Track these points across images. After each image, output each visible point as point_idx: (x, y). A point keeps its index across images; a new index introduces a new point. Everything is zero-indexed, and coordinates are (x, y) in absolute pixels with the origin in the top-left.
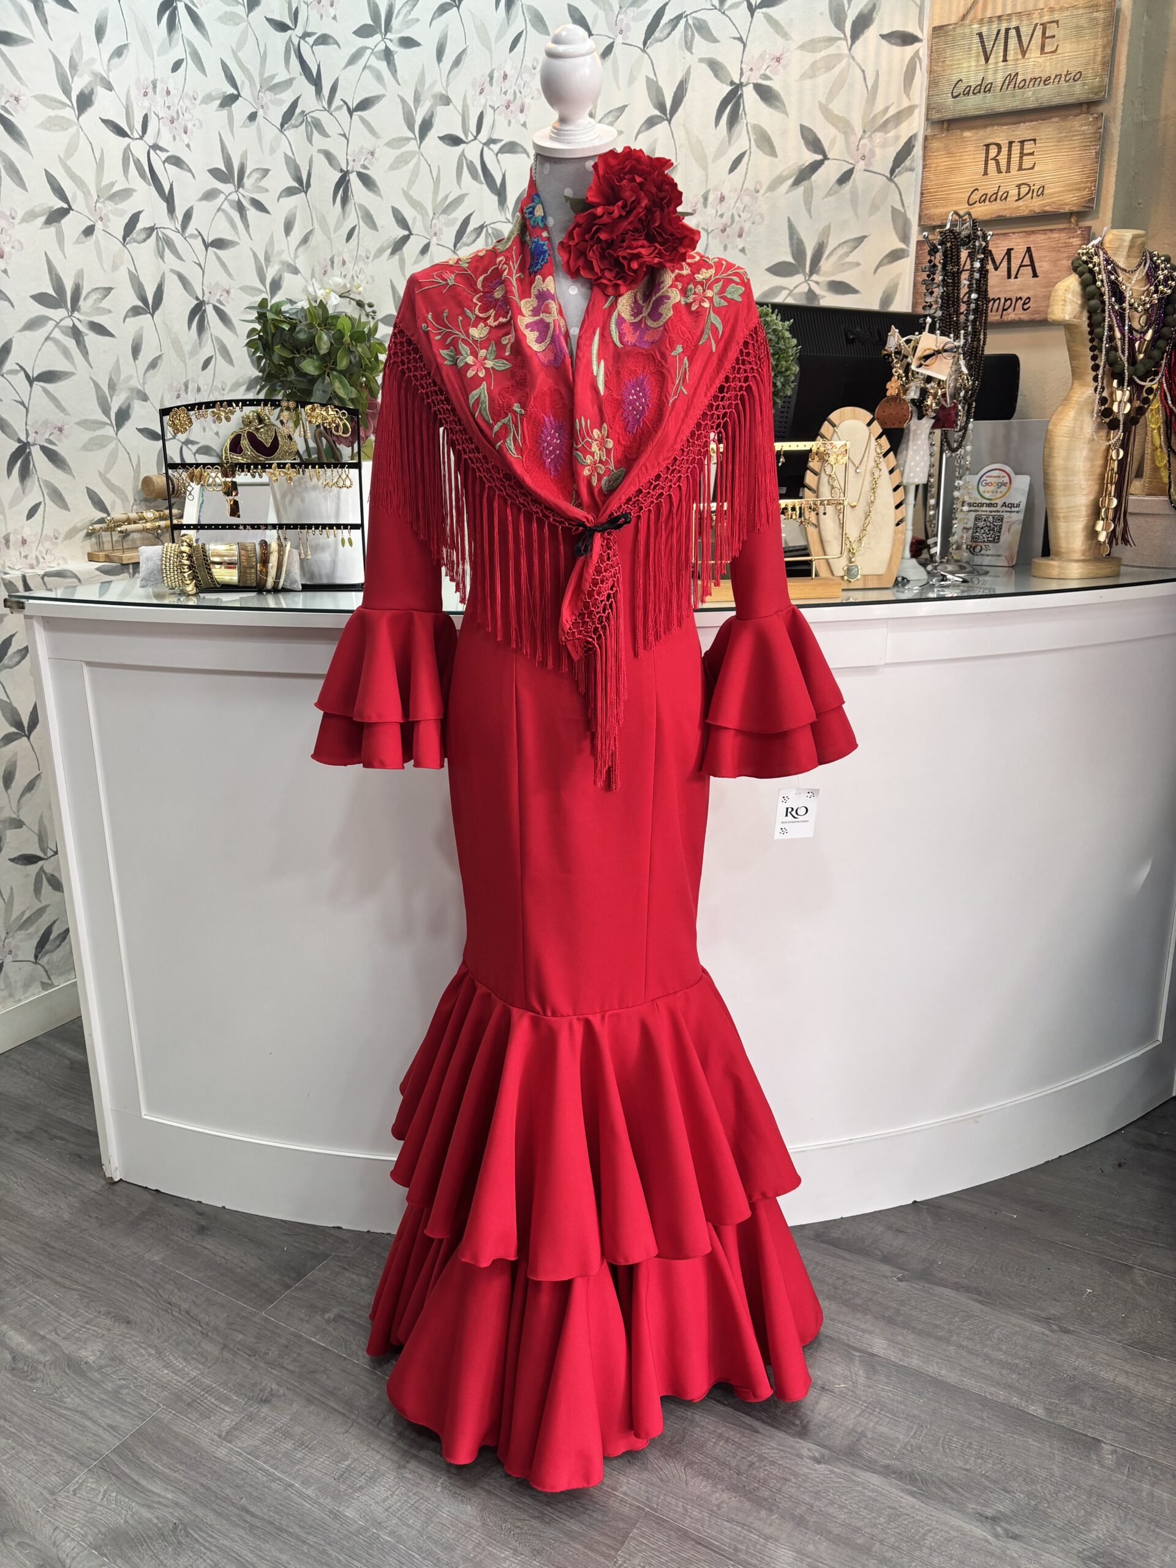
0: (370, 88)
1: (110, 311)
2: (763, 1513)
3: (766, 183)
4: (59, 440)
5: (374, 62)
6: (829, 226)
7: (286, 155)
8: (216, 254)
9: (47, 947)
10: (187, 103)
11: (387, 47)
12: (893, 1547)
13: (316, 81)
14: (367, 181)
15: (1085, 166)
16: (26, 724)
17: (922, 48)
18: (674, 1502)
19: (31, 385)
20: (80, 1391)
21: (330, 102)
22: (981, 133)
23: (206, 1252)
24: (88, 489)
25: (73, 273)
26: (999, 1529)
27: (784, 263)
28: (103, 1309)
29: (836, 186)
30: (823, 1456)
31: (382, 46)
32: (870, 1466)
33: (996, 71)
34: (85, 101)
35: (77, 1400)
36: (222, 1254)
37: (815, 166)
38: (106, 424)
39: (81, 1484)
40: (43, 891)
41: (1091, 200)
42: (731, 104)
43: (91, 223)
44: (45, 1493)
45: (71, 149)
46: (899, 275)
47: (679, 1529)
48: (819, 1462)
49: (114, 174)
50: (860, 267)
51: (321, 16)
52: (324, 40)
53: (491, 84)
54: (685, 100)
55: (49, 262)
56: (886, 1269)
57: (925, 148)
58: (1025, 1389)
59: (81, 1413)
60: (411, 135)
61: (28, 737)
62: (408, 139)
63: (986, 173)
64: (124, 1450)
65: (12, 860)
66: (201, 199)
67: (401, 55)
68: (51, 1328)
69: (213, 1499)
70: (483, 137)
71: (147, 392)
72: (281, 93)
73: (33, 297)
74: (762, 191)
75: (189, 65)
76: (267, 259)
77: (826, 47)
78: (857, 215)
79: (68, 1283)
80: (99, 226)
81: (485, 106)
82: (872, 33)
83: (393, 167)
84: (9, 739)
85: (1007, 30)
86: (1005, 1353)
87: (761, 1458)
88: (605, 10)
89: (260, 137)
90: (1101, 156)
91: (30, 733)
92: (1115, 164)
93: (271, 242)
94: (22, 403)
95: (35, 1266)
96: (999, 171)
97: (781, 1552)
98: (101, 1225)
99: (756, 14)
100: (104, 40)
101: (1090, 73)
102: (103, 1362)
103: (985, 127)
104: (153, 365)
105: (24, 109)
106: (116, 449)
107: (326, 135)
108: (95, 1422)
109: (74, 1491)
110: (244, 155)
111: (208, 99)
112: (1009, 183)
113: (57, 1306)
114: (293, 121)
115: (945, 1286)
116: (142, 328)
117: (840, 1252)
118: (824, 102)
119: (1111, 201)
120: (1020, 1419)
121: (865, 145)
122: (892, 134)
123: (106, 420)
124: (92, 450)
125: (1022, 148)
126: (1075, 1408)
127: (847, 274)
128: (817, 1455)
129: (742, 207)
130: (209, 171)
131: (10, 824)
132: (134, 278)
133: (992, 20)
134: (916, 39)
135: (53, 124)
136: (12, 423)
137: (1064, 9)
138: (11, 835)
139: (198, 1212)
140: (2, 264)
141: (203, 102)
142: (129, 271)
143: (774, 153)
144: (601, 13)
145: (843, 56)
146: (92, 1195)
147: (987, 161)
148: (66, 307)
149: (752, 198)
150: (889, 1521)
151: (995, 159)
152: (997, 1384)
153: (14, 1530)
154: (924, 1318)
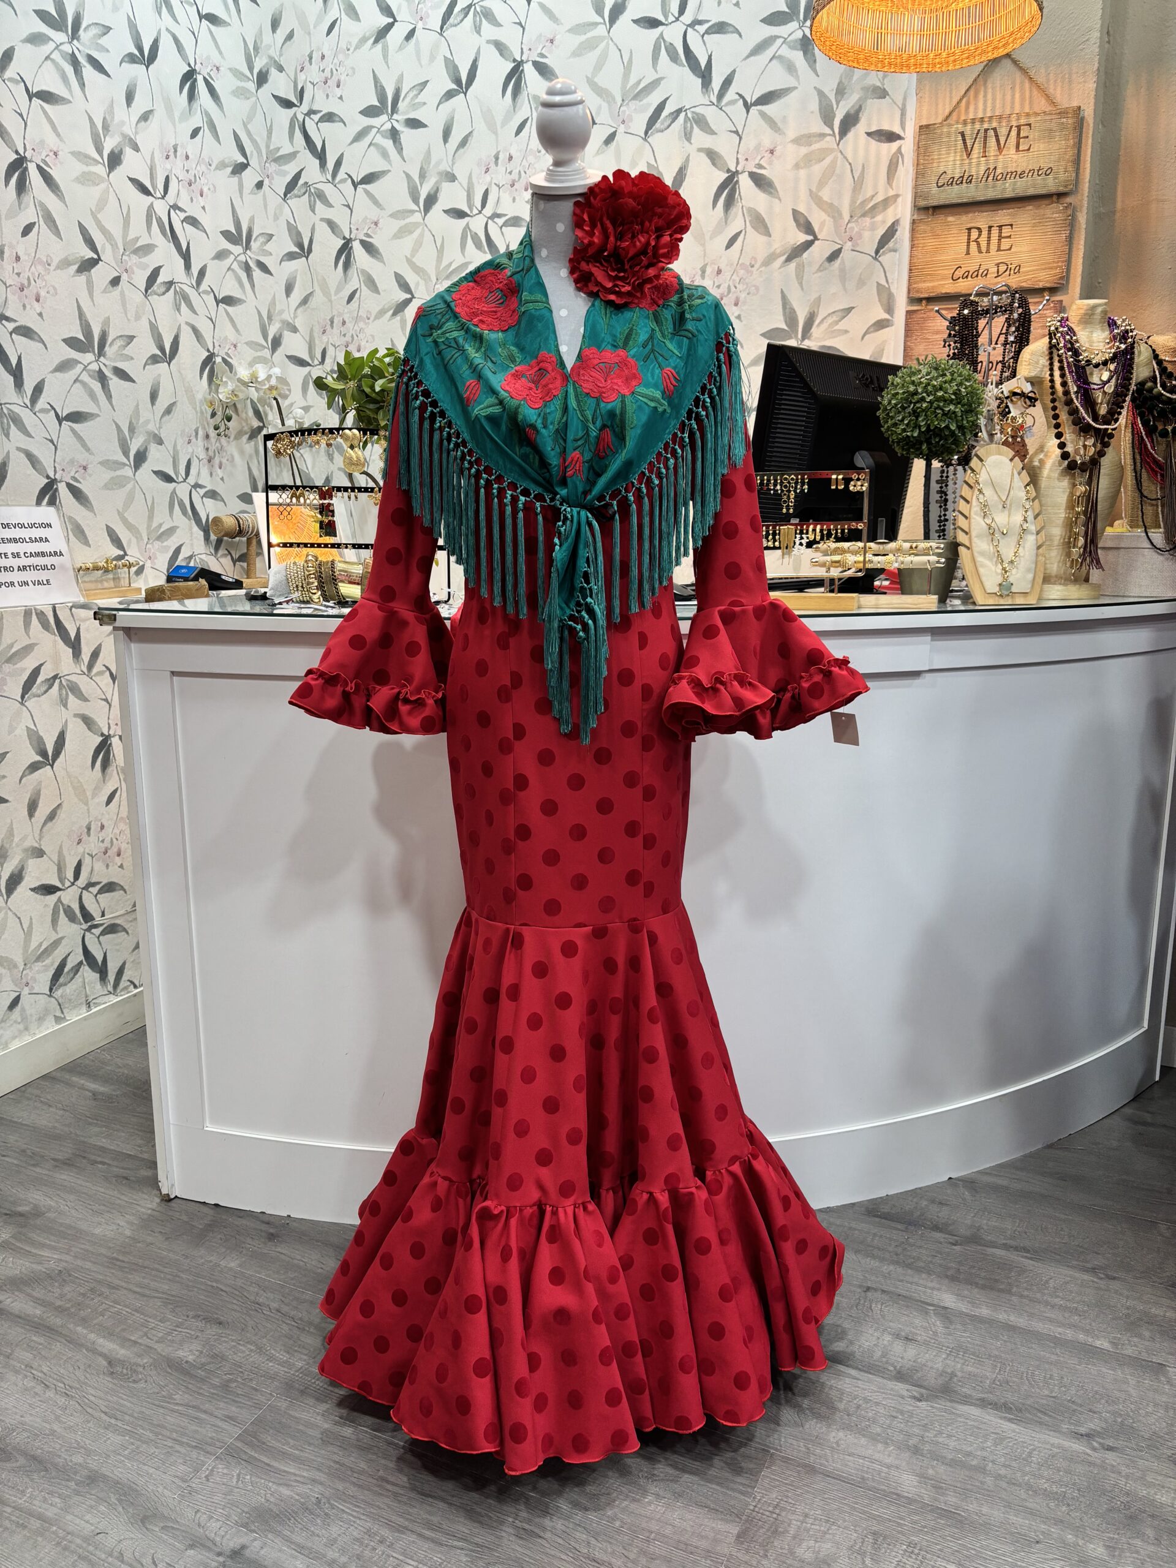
0: (375, 163)
1: (132, 358)
2: (880, 1446)
3: (761, 256)
4: (84, 479)
5: (379, 140)
6: (819, 298)
7: (288, 223)
8: (226, 310)
9: (61, 980)
10: (204, 168)
11: (393, 126)
13: (321, 156)
14: (368, 247)
15: (1056, 248)
16: (50, 754)
17: (908, 145)
18: (795, 1442)
19: (60, 425)
20: (187, 1388)
21: (334, 175)
22: (964, 218)
23: (283, 1257)
24: (108, 527)
25: (101, 320)
26: (1095, 1444)
27: (778, 330)
28: (191, 1314)
29: (827, 264)
30: (923, 1395)
31: (388, 126)
32: (966, 1400)
33: (978, 164)
34: (115, 160)
35: (187, 1396)
36: (299, 1257)
37: (808, 245)
38: (125, 465)
39: (212, 1471)
40: (60, 922)
41: (1062, 278)
42: (728, 189)
43: (117, 274)
44: (176, 1480)
45: (102, 203)
46: (885, 342)
47: (805, 1466)
48: (920, 1400)
49: (138, 227)
50: (846, 336)
51: (327, 96)
52: (329, 117)
53: (496, 164)
54: (684, 184)
55: (79, 307)
56: (938, 1235)
57: (913, 231)
58: (1087, 1327)
59: (194, 1407)
60: (415, 208)
61: (52, 766)
62: (413, 212)
63: (968, 253)
64: (248, 1437)
65: (32, 890)
66: (214, 258)
67: (407, 135)
68: (140, 1333)
69: (349, 1473)
70: (488, 211)
71: (163, 436)
72: (285, 164)
73: (64, 340)
74: (757, 266)
75: (206, 132)
76: (270, 317)
77: (816, 142)
78: (845, 289)
79: (145, 1291)
80: (124, 277)
81: (490, 184)
82: (859, 131)
83: (396, 237)
84: (34, 767)
85: (986, 130)
86: (1063, 1299)
87: (866, 1400)
88: (608, 102)
89: (265, 205)
91: (54, 762)
92: (1082, 247)
93: (273, 302)
94: (52, 441)
95: (109, 1279)
96: (980, 252)
97: (905, 1477)
98: (167, 1239)
99: (751, 111)
100: (133, 105)
101: (1062, 170)
102: (203, 1360)
103: (967, 213)
104: (168, 411)
105: (61, 163)
106: (133, 490)
107: (331, 206)
108: (211, 1414)
109: (207, 1478)
110: (252, 220)
111: (222, 165)
112: (989, 262)
113: (141, 1313)
114: (295, 191)
115: (996, 1247)
116: (159, 375)
117: (893, 1224)
118: (814, 190)
119: (1079, 280)
120: (1089, 1352)
121: (852, 228)
122: (879, 218)
123: (125, 461)
124: (112, 489)
125: (1000, 232)
126: (1135, 1339)
127: (836, 340)
128: (915, 1394)
129: (738, 280)
130: (221, 232)
131: (33, 854)
132: (154, 329)
133: (973, 121)
134: (899, 137)
135: (86, 179)
136: (42, 460)
137: (1037, 114)
138: (32, 864)
139: (263, 1222)
140: (38, 307)
141: (217, 168)
142: (150, 322)
143: (767, 233)
144: (605, 105)
145: (832, 150)
146: (149, 1212)
147: (968, 242)
148: (94, 352)
149: (748, 272)
150: (996, 1445)
151: (976, 241)
152: (1063, 1325)
153: (154, 1515)
154: (983, 1274)
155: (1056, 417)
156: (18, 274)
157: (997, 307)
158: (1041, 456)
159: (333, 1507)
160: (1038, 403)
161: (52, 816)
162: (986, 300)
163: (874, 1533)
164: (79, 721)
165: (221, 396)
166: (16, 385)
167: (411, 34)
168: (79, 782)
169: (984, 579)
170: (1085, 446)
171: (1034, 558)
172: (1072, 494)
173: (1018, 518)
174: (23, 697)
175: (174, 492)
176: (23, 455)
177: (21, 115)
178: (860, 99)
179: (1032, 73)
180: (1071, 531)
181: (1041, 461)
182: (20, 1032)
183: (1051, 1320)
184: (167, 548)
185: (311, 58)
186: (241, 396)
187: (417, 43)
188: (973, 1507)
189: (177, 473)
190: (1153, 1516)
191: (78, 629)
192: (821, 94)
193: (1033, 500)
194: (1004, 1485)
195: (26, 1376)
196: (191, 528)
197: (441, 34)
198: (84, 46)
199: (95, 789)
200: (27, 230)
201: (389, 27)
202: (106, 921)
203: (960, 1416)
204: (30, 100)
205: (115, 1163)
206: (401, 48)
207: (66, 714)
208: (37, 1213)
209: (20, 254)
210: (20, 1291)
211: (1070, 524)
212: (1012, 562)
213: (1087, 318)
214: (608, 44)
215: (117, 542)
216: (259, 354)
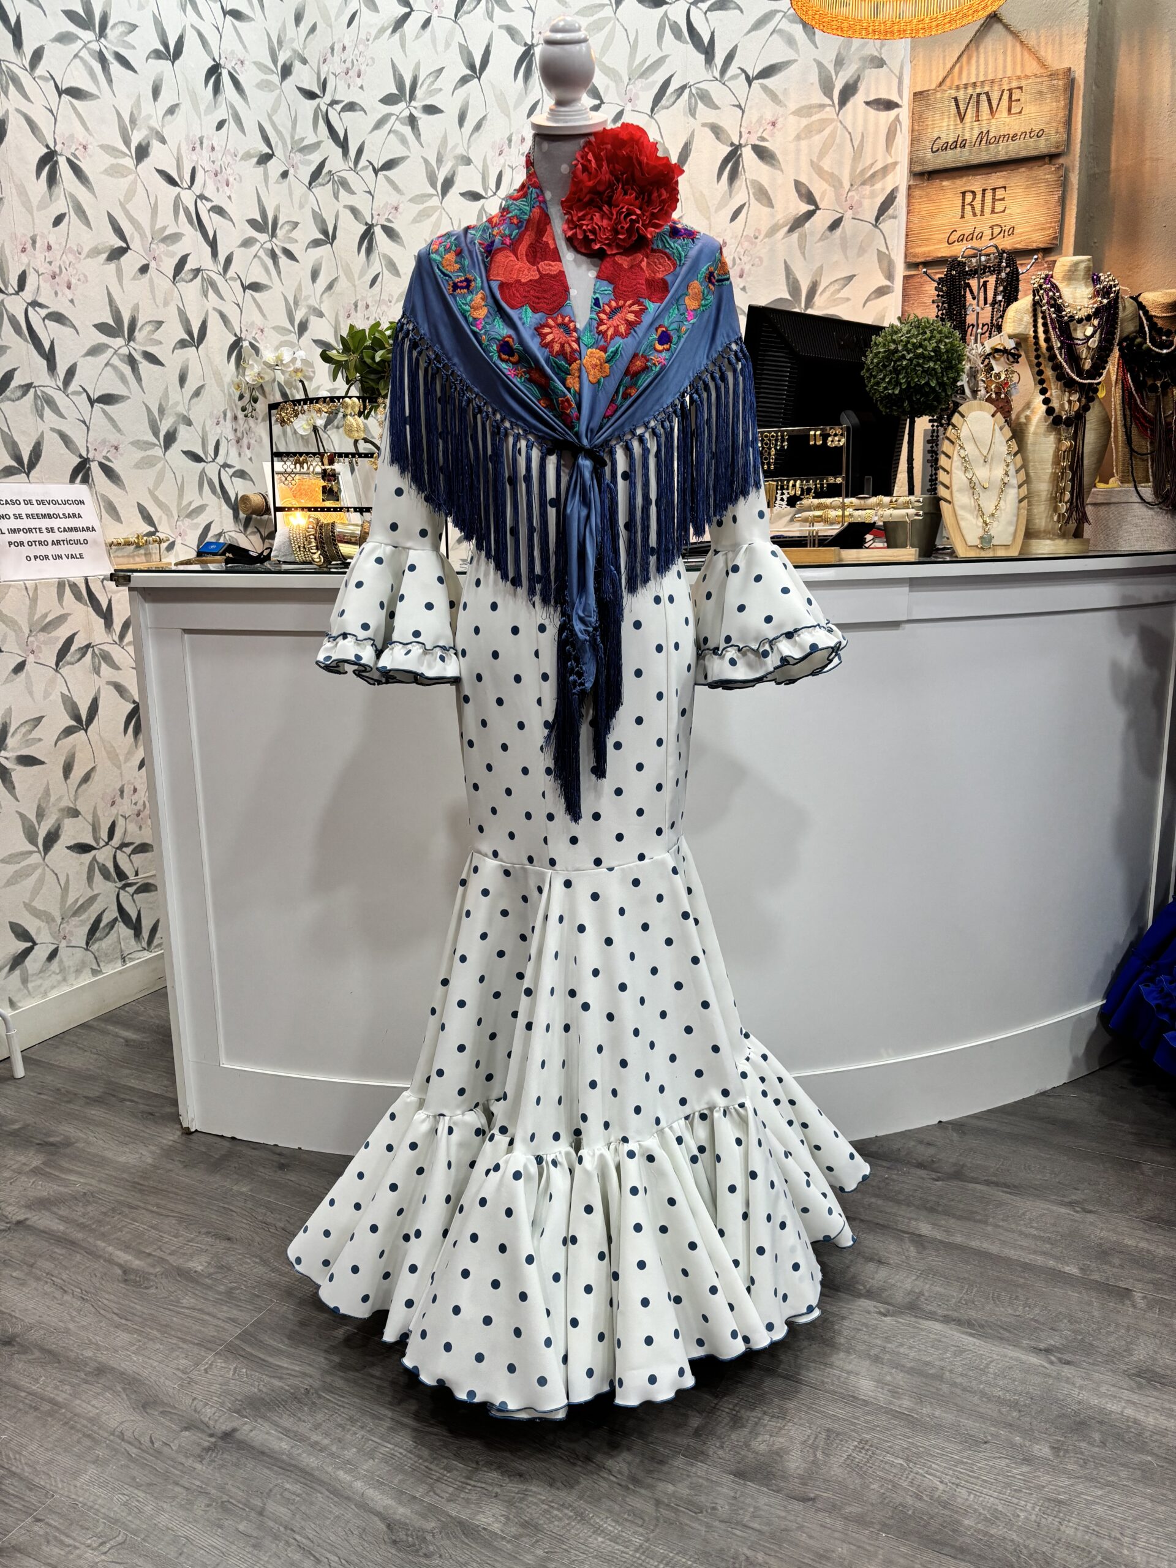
0: (394, 150)
1: (161, 343)
3: (764, 229)
4: (116, 458)
5: (398, 127)
6: (822, 267)
7: (313, 211)
8: (252, 296)
9: (98, 934)
10: (229, 159)
11: (411, 113)
12: (961, 1375)
13: (343, 145)
14: (390, 232)
15: (1049, 209)
16: (84, 719)
17: (904, 113)
19: (92, 406)
20: (194, 1293)
21: (356, 162)
22: (958, 182)
23: (291, 1183)
24: (139, 505)
25: (130, 306)
26: (1053, 1358)
27: (781, 299)
28: (203, 1230)
29: (828, 233)
30: (888, 1311)
31: (406, 113)
32: (931, 1316)
33: (972, 129)
34: (142, 152)
35: (192, 1300)
36: (307, 1184)
37: (810, 215)
38: (155, 445)
39: (211, 1364)
40: (95, 879)
41: (1055, 238)
42: (731, 162)
43: (145, 262)
44: (178, 1373)
45: (131, 193)
46: (885, 309)
48: (885, 1315)
49: (166, 217)
50: (849, 303)
51: (349, 86)
52: (351, 107)
53: (510, 146)
54: (690, 159)
55: (109, 294)
56: (922, 1172)
57: (909, 196)
58: (1059, 1254)
59: (199, 1310)
60: (433, 192)
61: (86, 731)
62: (431, 196)
63: (963, 217)
64: (245, 1336)
65: (68, 848)
66: (240, 246)
67: (424, 120)
68: (155, 1247)
70: (502, 193)
71: (191, 417)
72: (310, 154)
73: (95, 326)
74: (761, 238)
75: (231, 124)
76: (296, 303)
77: (815, 113)
78: (847, 258)
79: (163, 1211)
80: (153, 265)
81: (504, 166)
82: (858, 100)
83: (415, 221)
84: (68, 731)
85: (979, 95)
86: (1037, 1229)
88: (615, 81)
89: (291, 194)
90: (1063, 201)
91: (88, 726)
92: (1074, 207)
93: (299, 288)
94: (84, 422)
95: (130, 1200)
96: (975, 215)
97: (864, 1382)
98: (185, 1166)
99: (753, 85)
100: (160, 99)
101: (1053, 131)
102: (212, 1270)
103: (961, 177)
104: (197, 393)
105: (90, 156)
106: (164, 467)
107: (353, 193)
108: (214, 1317)
109: (206, 1371)
110: (277, 208)
111: (247, 156)
112: (983, 224)
113: (157, 1229)
114: (320, 180)
115: (977, 1183)
118: (815, 160)
119: (1072, 238)
120: (1057, 1277)
121: (853, 197)
122: (878, 186)
123: (155, 441)
124: (143, 468)
125: (994, 195)
126: (1105, 1267)
127: (839, 307)
128: (882, 1310)
129: (742, 251)
130: (248, 221)
131: (68, 813)
132: (182, 315)
133: (966, 86)
134: (897, 105)
135: (114, 171)
136: (75, 440)
137: (1027, 77)
138: (68, 824)
139: (275, 1153)
140: (69, 294)
141: (242, 159)
142: (179, 308)
143: (770, 204)
144: (612, 84)
145: (832, 120)
146: (170, 1143)
147: (963, 206)
148: (124, 337)
149: (752, 243)
150: (955, 1355)
151: (970, 204)
152: (1035, 1252)
153: (155, 1402)
154: (961, 1206)
155: (1040, 373)
156: (50, 263)
157: (985, 267)
158: (1028, 413)
159: (320, 1397)
160: (1021, 360)
161: (86, 778)
162: (974, 260)
163: (828, 1430)
164: (111, 688)
165: (247, 379)
166: (49, 369)
167: (427, 23)
168: (112, 746)
169: (965, 532)
170: (1070, 402)
171: (1015, 511)
172: (1058, 449)
173: (999, 472)
174: (57, 664)
175: (203, 471)
176: (56, 436)
177: (51, 111)
178: (858, 69)
179: (1023, 38)
180: (1057, 486)
181: (1028, 418)
182: (59, 983)
183: (1022, 1248)
184: (198, 525)
185: (332, 49)
186: (267, 378)
187: (433, 32)
188: (925, 1411)
189: (205, 453)
190: (1101, 1423)
191: (110, 601)
192: (820, 65)
193: (1015, 454)
194: (958, 1391)
195: (46, 1282)
196: (220, 507)
197: (455, 22)
198: (111, 44)
199: (128, 753)
200: (58, 220)
201: (406, 17)
202: (140, 880)
203: (922, 1330)
204: (60, 96)
205: (140, 1101)
206: (417, 37)
207: (100, 682)
208: (67, 1143)
209: (51, 243)
210: (49, 1210)
211: (1056, 479)
212: (993, 515)
213: (1071, 275)
214: (614, 26)
215: (148, 518)
216: (286, 338)
